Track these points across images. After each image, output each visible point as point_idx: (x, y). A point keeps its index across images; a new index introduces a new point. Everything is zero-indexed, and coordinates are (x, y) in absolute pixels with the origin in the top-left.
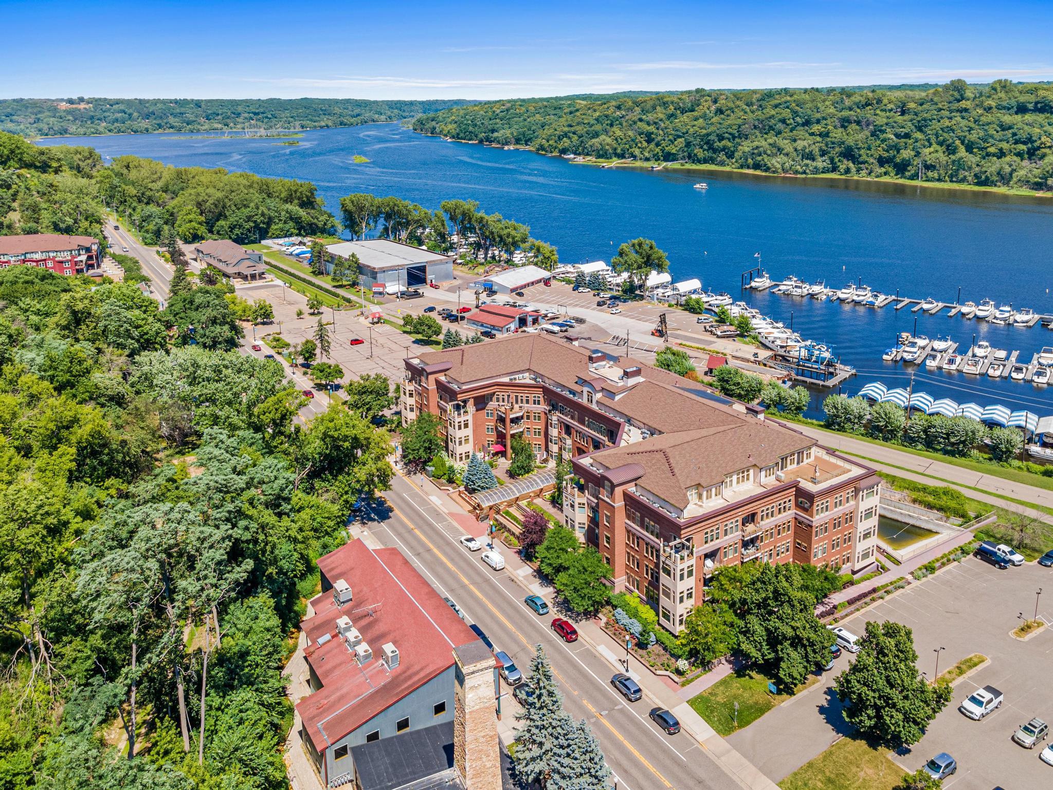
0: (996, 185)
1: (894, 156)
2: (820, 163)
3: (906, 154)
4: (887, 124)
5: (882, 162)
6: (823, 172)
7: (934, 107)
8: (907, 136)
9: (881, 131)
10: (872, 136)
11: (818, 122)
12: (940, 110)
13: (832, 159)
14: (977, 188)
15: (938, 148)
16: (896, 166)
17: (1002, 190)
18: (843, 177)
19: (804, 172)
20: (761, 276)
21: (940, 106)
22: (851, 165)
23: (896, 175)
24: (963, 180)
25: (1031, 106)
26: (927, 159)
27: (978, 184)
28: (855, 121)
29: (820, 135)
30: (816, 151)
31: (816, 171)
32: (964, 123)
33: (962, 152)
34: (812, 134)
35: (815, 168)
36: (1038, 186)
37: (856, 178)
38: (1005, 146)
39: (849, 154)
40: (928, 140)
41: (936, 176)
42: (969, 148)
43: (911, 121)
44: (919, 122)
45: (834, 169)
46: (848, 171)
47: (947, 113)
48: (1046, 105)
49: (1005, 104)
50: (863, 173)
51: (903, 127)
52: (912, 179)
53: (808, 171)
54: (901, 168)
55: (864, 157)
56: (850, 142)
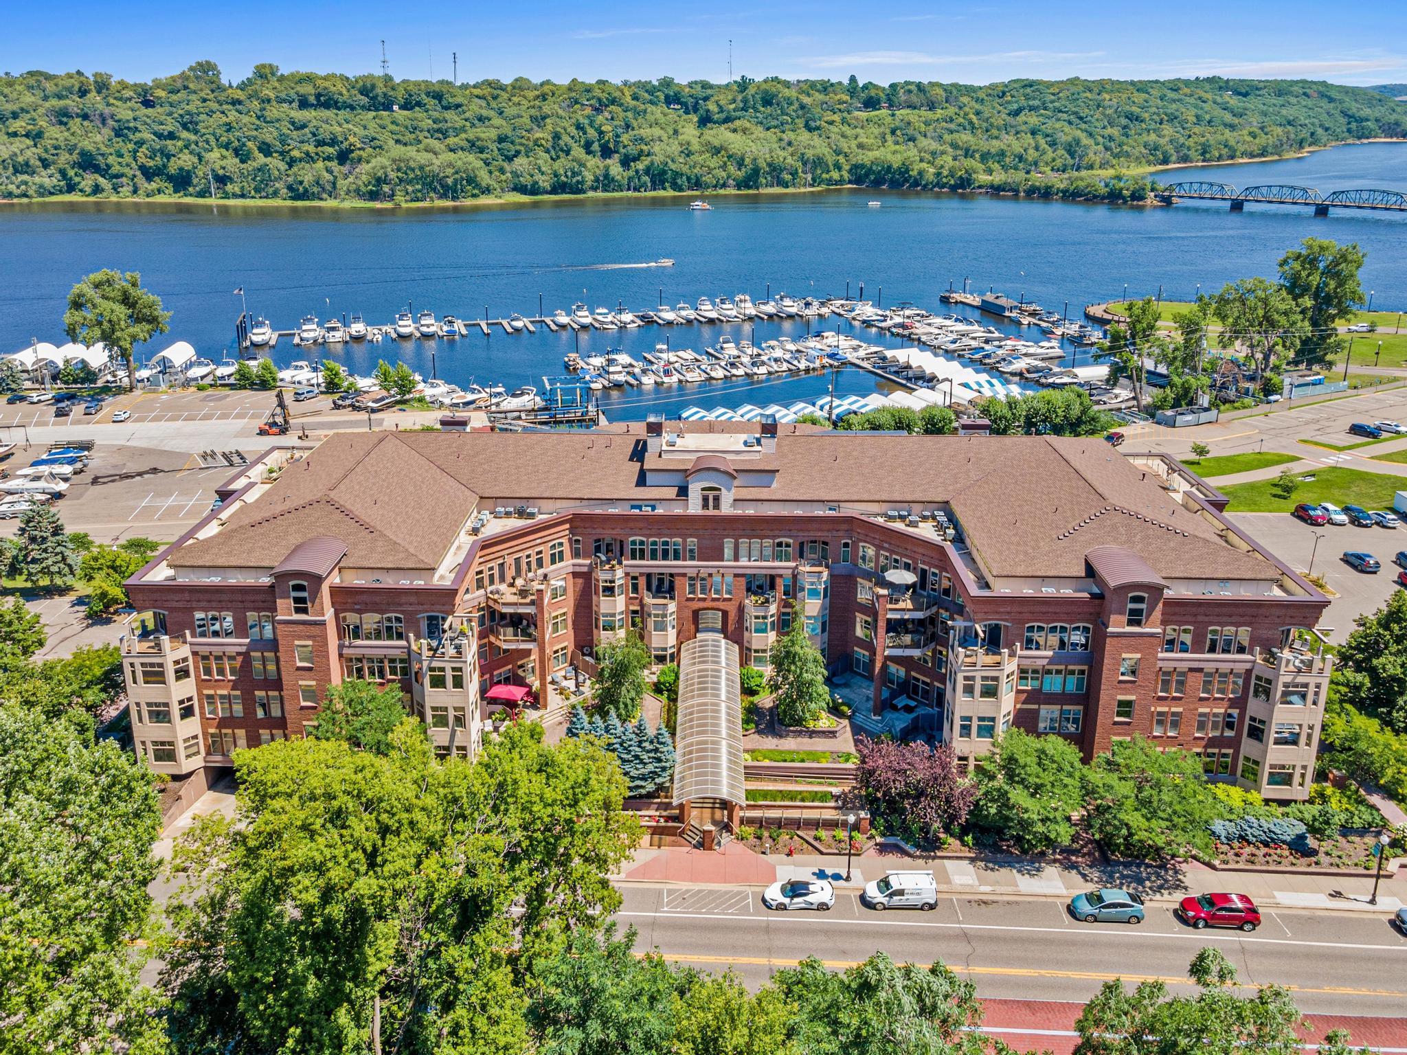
0: (321, 199)
1: (165, 166)
2: (47, 178)
3: (185, 160)
4: (135, 119)
5: (148, 174)
6: (51, 194)
7: (193, 97)
8: (172, 136)
9: (128, 128)
10: (117, 135)
11: (15, 116)
12: (204, 100)
13: (63, 173)
14: (289, 203)
15: (224, 152)
16: (170, 178)
17: (330, 203)
18: (92, 199)
19: (25, 195)
21: (203, 94)
22: (101, 181)
23: (176, 191)
24: (275, 194)
25: (312, 99)
26: (217, 167)
27: (292, 198)
28: (78, 115)
29: (27, 136)
30: (35, 162)
31: (43, 191)
32: (245, 119)
33: (261, 159)
34: (15, 134)
35: (41, 186)
36: (373, 196)
37: (114, 198)
38: (311, 148)
39: (88, 163)
40: (207, 142)
41: (237, 190)
42: (266, 149)
43: (170, 114)
44: (181, 116)
45: (71, 188)
46: (97, 189)
47: (215, 106)
48: (330, 99)
49: (283, 95)
50: (126, 190)
51: (162, 124)
52: (204, 197)
53: (31, 192)
54: (182, 181)
55: (116, 169)
56: (87, 145)
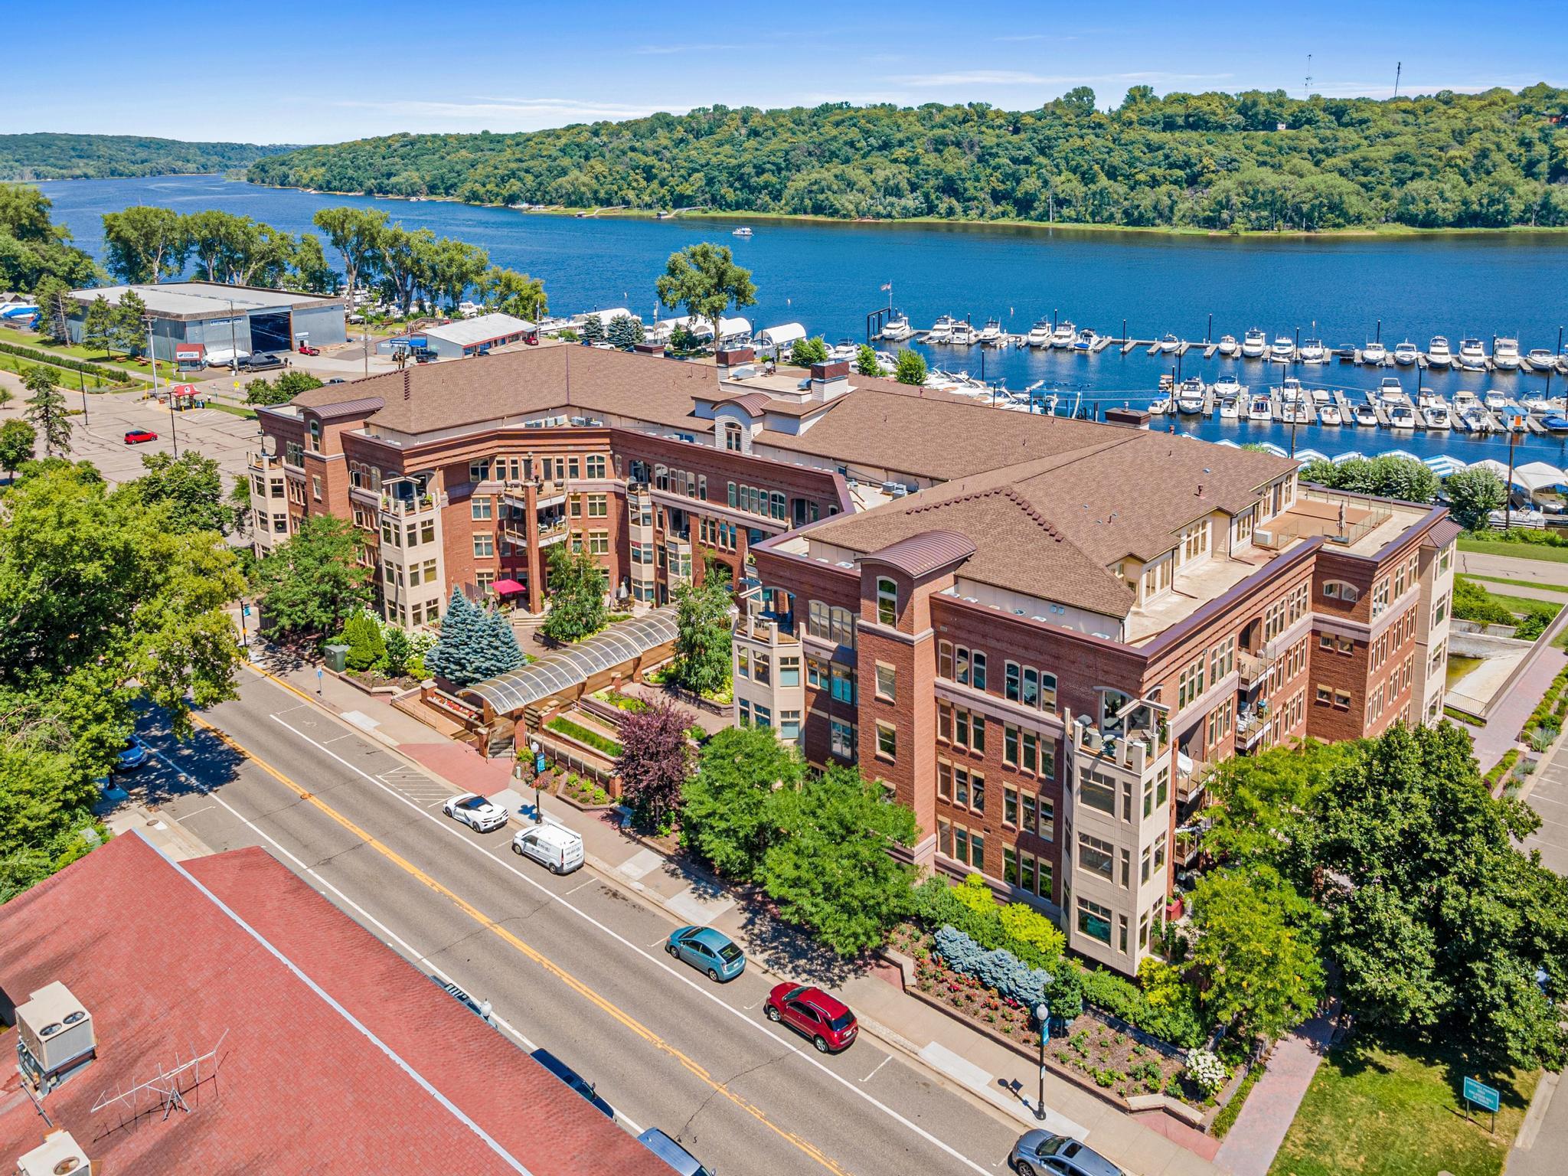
0: (1153, 225)
1: (1013, 190)
2: (910, 201)
3: (1030, 184)
4: (998, 145)
5: (997, 197)
6: (915, 215)
7: (1057, 122)
8: (1027, 161)
9: (990, 154)
10: (979, 161)
11: (901, 144)
12: (1067, 125)
13: (926, 196)
14: (1130, 229)
15: (1071, 176)
16: (1017, 202)
17: (1163, 229)
18: (945, 221)
19: (889, 216)
20: (896, 319)
21: (1065, 119)
22: (954, 202)
23: (1018, 215)
24: (1111, 218)
25: (1180, 121)
26: (1059, 190)
27: (1127, 224)
28: (953, 143)
29: (906, 163)
30: (904, 185)
31: (906, 212)
32: (1100, 142)
33: (1103, 181)
34: (895, 161)
35: (904, 208)
36: (1210, 222)
37: (963, 221)
38: (1158, 172)
39: (950, 187)
40: (1057, 166)
41: (1073, 214)
42: (1112, 174)
43: (1031, 140)
44: (1040, 141)
45: (931, 209)
46: (951, 212)
47: (1074, 130)
48: (1200, 119)
49: (1148, 117)
50: (973, 213)
51: (1020, 149)
52: (1041, 220)
53: (894, 213)
54: (1025, 205)
55: (971, 192)
56: (950, 170)
